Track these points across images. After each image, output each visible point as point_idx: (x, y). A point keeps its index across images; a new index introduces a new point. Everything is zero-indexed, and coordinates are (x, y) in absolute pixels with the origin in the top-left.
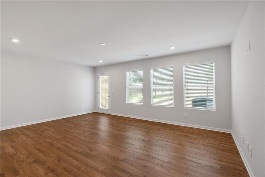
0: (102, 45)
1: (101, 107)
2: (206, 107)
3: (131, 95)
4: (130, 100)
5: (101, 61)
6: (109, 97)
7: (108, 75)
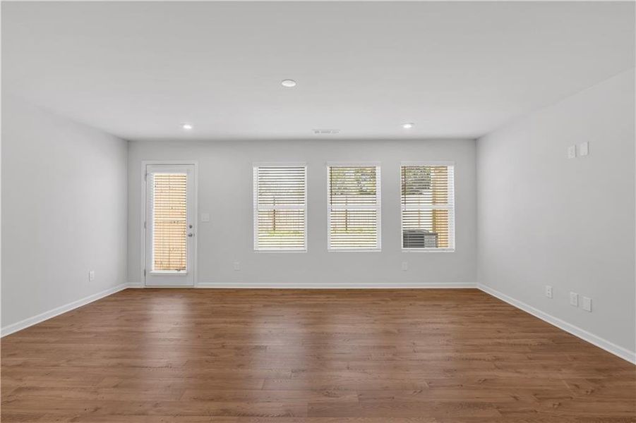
0: (286, 84)
1: (154, 269)
2: (423, 246)
3: (274, 230)
4: (265, 242)
5: (188, 127)
6: (190, 235)
7: (188, 172)
